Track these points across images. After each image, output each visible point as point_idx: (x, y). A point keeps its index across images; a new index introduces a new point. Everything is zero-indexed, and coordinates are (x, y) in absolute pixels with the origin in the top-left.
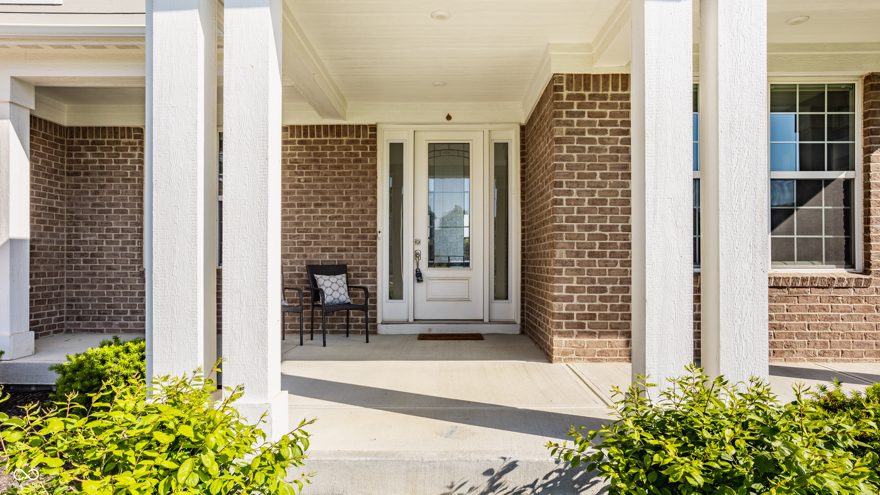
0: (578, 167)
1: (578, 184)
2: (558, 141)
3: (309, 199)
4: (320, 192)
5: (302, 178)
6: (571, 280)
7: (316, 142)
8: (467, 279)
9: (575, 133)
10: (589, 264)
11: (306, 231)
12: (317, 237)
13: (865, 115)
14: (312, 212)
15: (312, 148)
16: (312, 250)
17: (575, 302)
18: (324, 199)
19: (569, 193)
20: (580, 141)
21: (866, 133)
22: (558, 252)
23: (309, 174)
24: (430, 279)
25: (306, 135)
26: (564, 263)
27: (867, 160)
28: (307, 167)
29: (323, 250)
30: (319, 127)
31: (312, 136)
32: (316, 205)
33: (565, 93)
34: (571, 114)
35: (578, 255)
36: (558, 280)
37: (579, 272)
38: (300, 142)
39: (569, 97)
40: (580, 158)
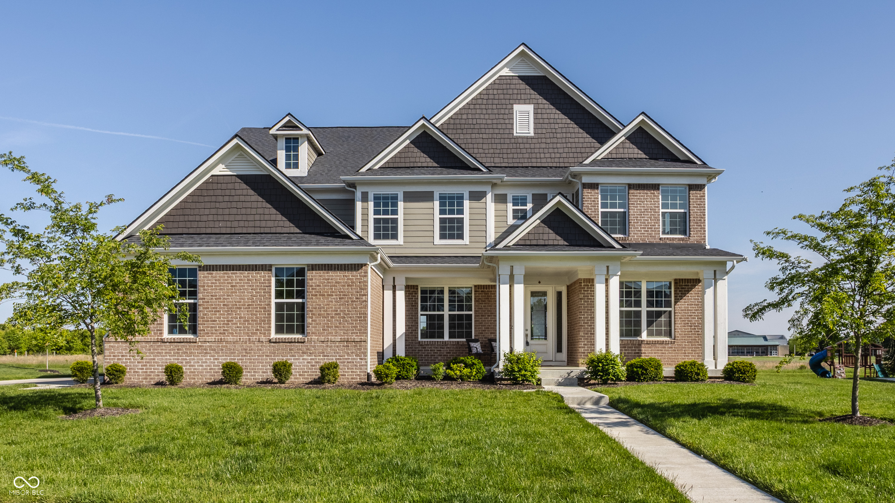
0: (587, 307)
1: (587, 312)
2: (581, 299)
3: (485, 313)
4: (490, 311)
5: (483, 305)
6: (584, 342)
7: (488, 291)
8: (546, 344)
9: (586, 296)
10: (590, 337)
11: (484, 326)
12: (488, 328)
13: (675, 291)
14: (486, 318)
15: (486, 294)
16: (487, 333)
17: (586, 348)
18: (491, 313)
19: (584, 315)
20: (587, 299)
21: (675, 297)
22: (581, 333)
23: (485, 304)
24: (532, 344)
25: (484, 289)
26: (582, 336)
27: (675, 305)
28: (484, 301)
29: (491, 333)
30: (489, 285)
31: (486, 289)
32: (488, 316)
33: (583, 284)
34: (585, 291)
35: (587, 334)
36: (581, 342)
37: (587, 339)
38: (482, 291)
39: (584, 285)
40: (587, 304)
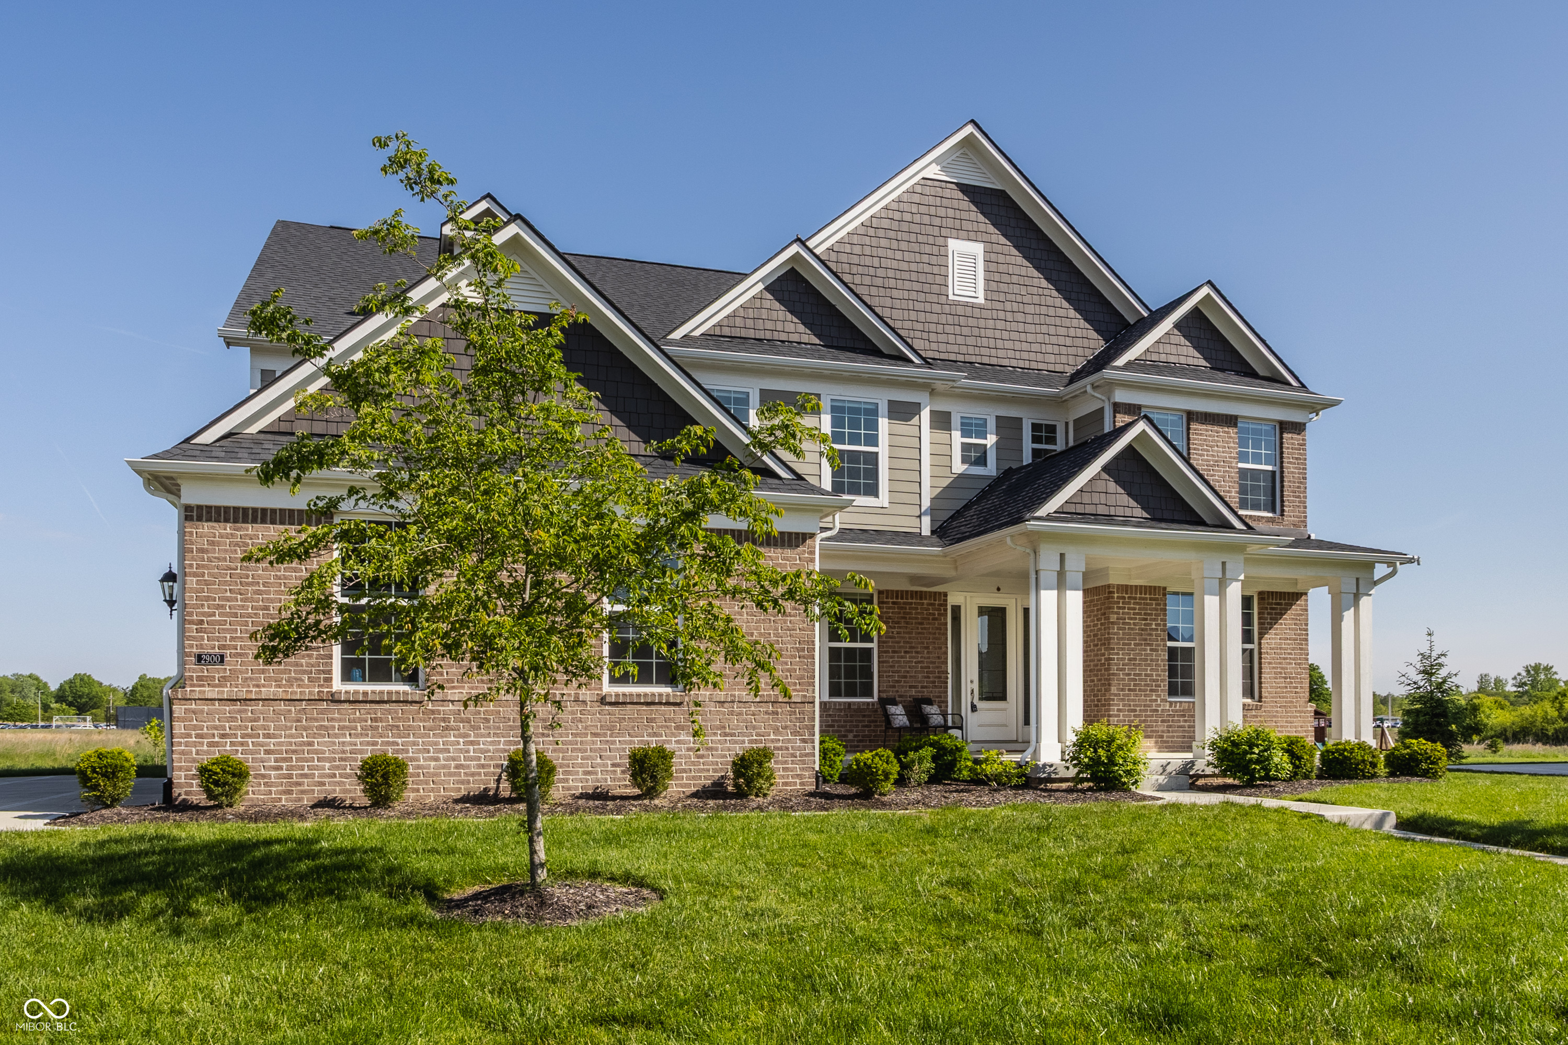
0: (1122, 639)
1: (1123, 649)
2: (1113, 623)
3: (900, 647)
4: (908, 642)
5: (895, 631)
6: (1119, 705)
7: (904, 603)
8: (1005, 710)
9: (1121, 619)
10: (1128, 695)
11: (898, 672)
12: (905, 677)
13: (1259, 613)
14: (902, 657)
15: (902, 608)
16: (903, 687)
17: (1121, 718)
18: (911, 647)
19: (1118, 654)
20: (1123, 623)
21: (1260, 624)
22: (1113, 688)
23: (900, 628)
24: (981, 710)
25: (897, 598)
26: (1116, 695)
27: (1260, 639)
28: (898, 623)
29: (911, 687)
30: (907, 592)
31: (902, 598)
32: (906, 652)
33: (1116, 595)
34: (1119, 608)
35: (1123, 690)
36: (1113, 705)
37: (1123, 700)
38: (894, 603)
39: (1118, 597)
40: (1124, 634)
